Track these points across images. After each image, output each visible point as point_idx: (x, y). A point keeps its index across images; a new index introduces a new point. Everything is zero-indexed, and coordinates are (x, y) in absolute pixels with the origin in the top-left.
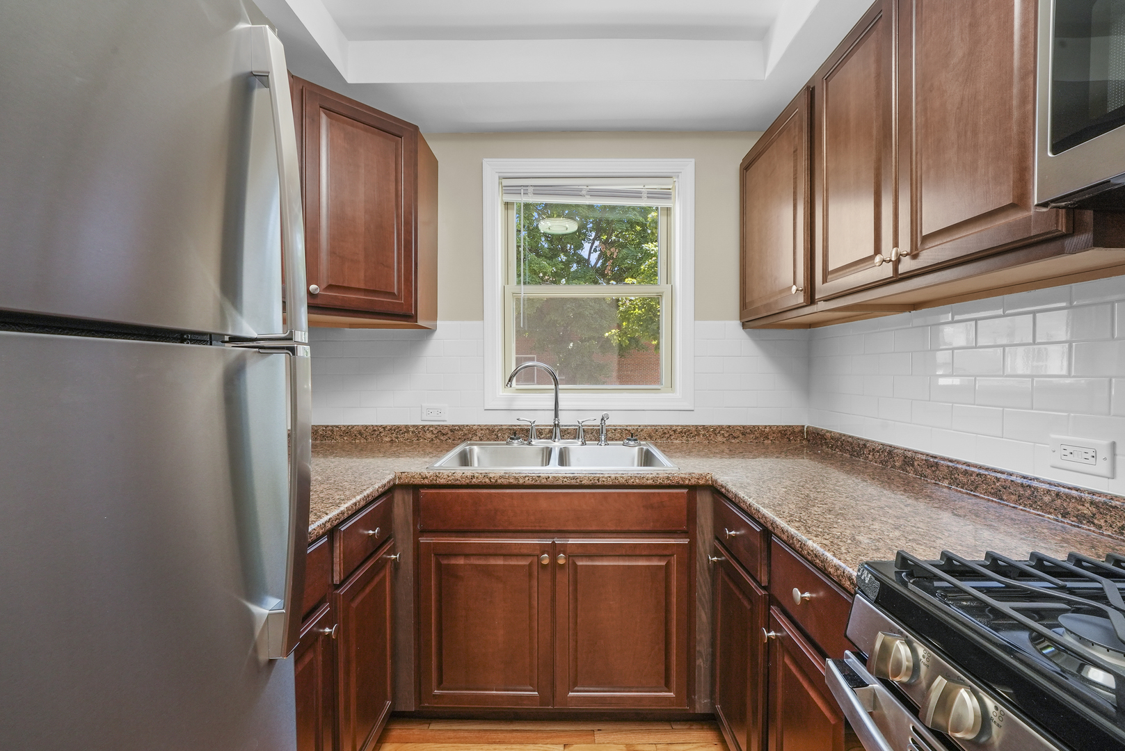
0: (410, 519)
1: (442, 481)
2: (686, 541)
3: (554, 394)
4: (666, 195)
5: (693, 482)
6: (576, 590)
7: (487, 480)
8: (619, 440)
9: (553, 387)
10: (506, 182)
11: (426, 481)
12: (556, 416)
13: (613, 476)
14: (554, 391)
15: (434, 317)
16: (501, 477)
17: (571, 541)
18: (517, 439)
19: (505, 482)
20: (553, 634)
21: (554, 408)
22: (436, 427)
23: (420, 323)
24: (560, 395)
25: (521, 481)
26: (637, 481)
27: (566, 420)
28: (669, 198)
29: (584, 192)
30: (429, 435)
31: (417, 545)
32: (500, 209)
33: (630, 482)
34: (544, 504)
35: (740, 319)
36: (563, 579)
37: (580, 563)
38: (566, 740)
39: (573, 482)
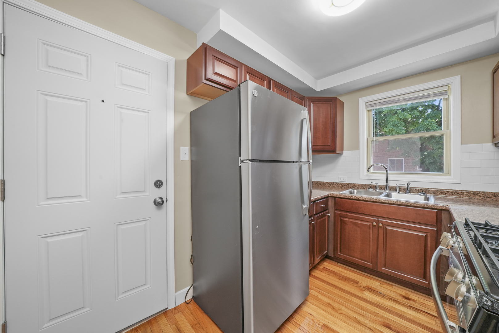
0: (333, 206)
1: (342, 197)
2: (436, 229)
3: (386, 175)
4: (445, 93)
5: (439, 208)
6: (386, 236)
7: (356, 198)
8: (417, 193)
9: (386, 172)
10: (367, 104)
11: (337, 196)
12: (387, 182)
13: (402, 202)
14: (386, 174)
15: (342, 149)
16: (360, 197)
17: (384, 220)
18: (371, 189)
19: (361, 199)
20: (378, 248)
21: (386, 179)
22: (343, 183)
23: (337, 153)
24: (389, 175)
25: (367, 199)
26: (412, 204)
27: (391, 184)
28: (446, 94)
29: (401, 101)
30: (340, 186)
31: (335, 213)
32: (366, 113)
33: (409, 204)
34: (375, 207)
35: (492, 142)
36: (381, 232)
37: (388, 228)
38: (381, 283)
39: (386, 202)
